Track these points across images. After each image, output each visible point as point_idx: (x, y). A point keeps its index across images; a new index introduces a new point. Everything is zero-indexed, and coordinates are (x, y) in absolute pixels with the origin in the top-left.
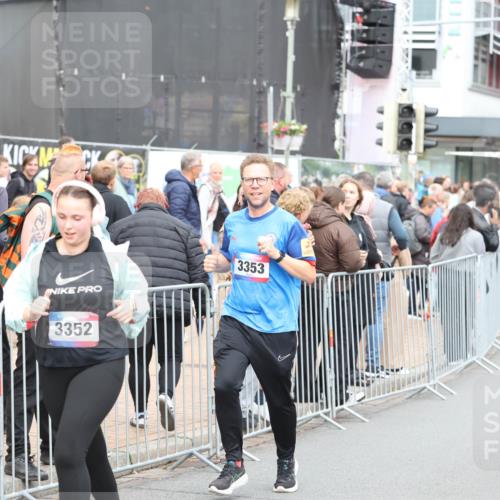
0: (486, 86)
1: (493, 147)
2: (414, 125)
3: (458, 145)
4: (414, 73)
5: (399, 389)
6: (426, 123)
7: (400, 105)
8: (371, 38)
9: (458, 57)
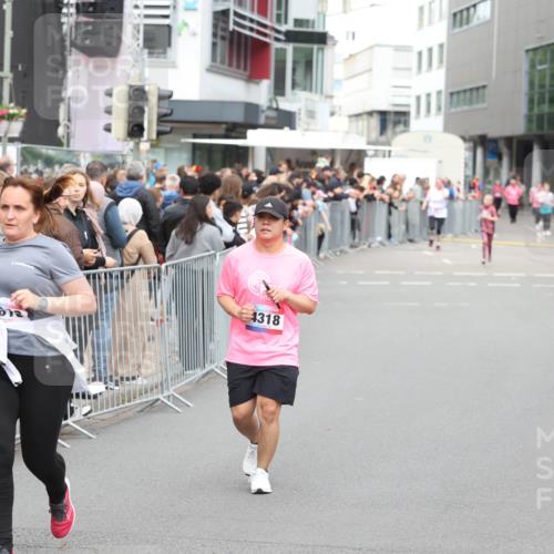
0: (226, 67)
1: (233, 134)
2: (146, 109)
3: (196, 131)
4: (146, 51)
5: (130, 401)
6: (159, 107)
7: (131, 87)
9: (194, 34)
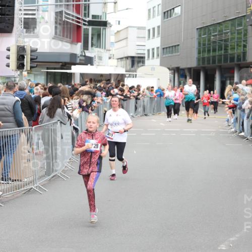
0: (61, 37)
1: (65, 68)
2: (25, 56)
3: (48, 66)
4: (25, 30)
5: (19, 189)
6: (31, 55)
7: (18, 46)
8: (3, 13)
9: (47, 22)
